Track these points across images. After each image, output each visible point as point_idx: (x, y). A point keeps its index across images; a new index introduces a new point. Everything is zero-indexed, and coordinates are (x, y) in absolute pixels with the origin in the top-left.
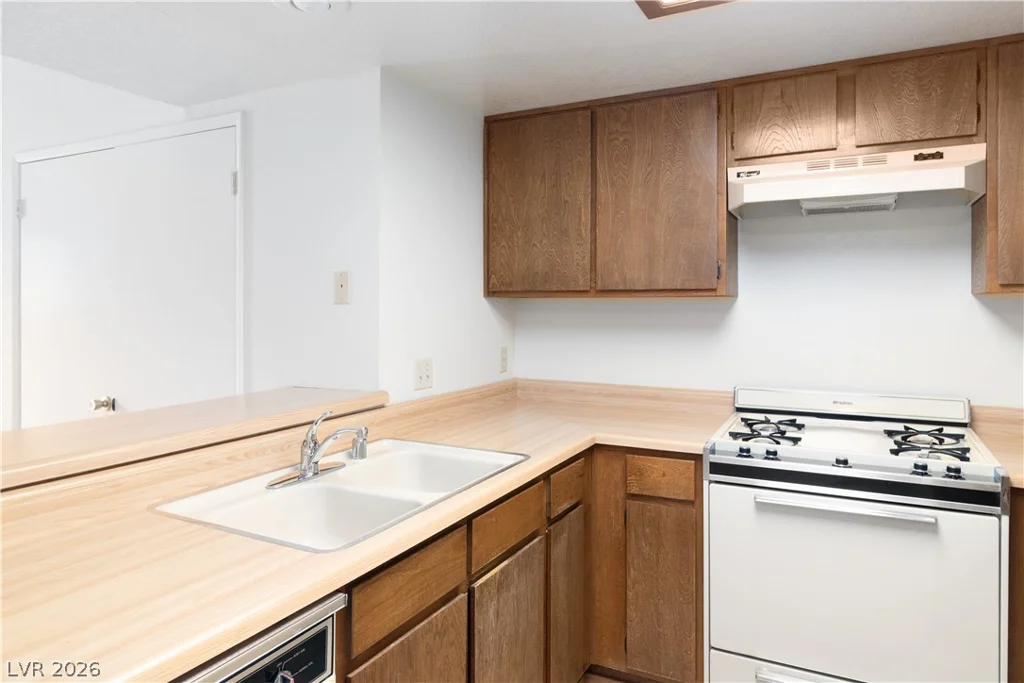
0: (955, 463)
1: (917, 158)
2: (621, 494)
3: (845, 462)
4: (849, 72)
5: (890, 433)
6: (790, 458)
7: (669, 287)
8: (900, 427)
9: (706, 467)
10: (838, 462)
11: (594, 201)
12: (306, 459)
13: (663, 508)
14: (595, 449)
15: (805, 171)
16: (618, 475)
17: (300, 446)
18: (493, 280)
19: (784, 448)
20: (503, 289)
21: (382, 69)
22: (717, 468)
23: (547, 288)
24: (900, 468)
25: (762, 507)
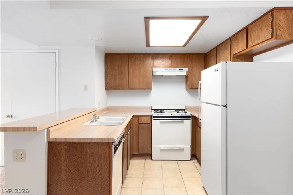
0: (185, 113)
1: (180, 69)
2: (137, 124)
3: (172, 114)
4: (170, 55)
5: (176, 111)
6: (164, 115)
7: (142, 88)
8: (177, 110)
9: (152, 117)
10: (171, 114)
11: (129, 72)
12: (94, 118)
13: (145, 125)
14: (134, 116)
15: (164, 70)
16: (137, 121)
17: (93, 116)
18: (107, 86)
19: (163, 113)
20: (109, 88)
21: (95, 46)
22: (154, 117)
23: (119, 88)
24: (179, 115)
25: (161, 122)
